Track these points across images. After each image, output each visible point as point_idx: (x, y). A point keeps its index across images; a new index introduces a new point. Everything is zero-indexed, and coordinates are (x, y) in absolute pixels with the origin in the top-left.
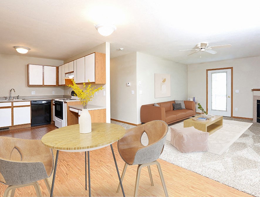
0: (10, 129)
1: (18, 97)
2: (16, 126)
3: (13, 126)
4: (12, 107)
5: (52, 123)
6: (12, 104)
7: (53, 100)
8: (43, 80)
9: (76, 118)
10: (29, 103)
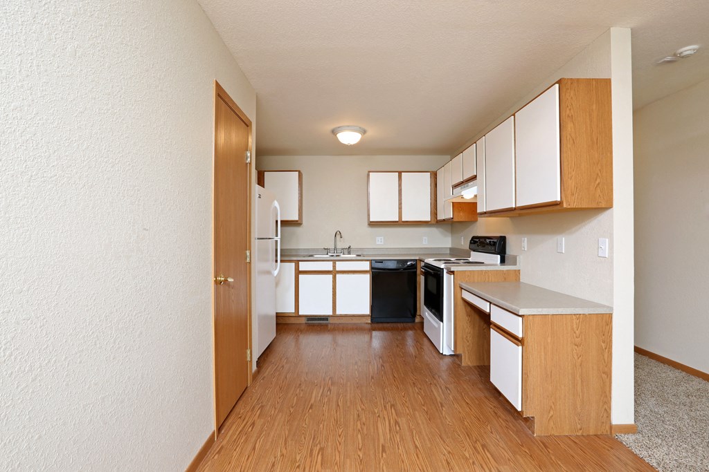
0: (331, 321)
1: (349, 251)
2: (341, 316)
3: (334, 316)
4: (334, 273)
5: (417, 320)
6: (334, 266)
7: (421, 260)
8: (400, 208)
9: (482, 323)
10: (366, 266)
